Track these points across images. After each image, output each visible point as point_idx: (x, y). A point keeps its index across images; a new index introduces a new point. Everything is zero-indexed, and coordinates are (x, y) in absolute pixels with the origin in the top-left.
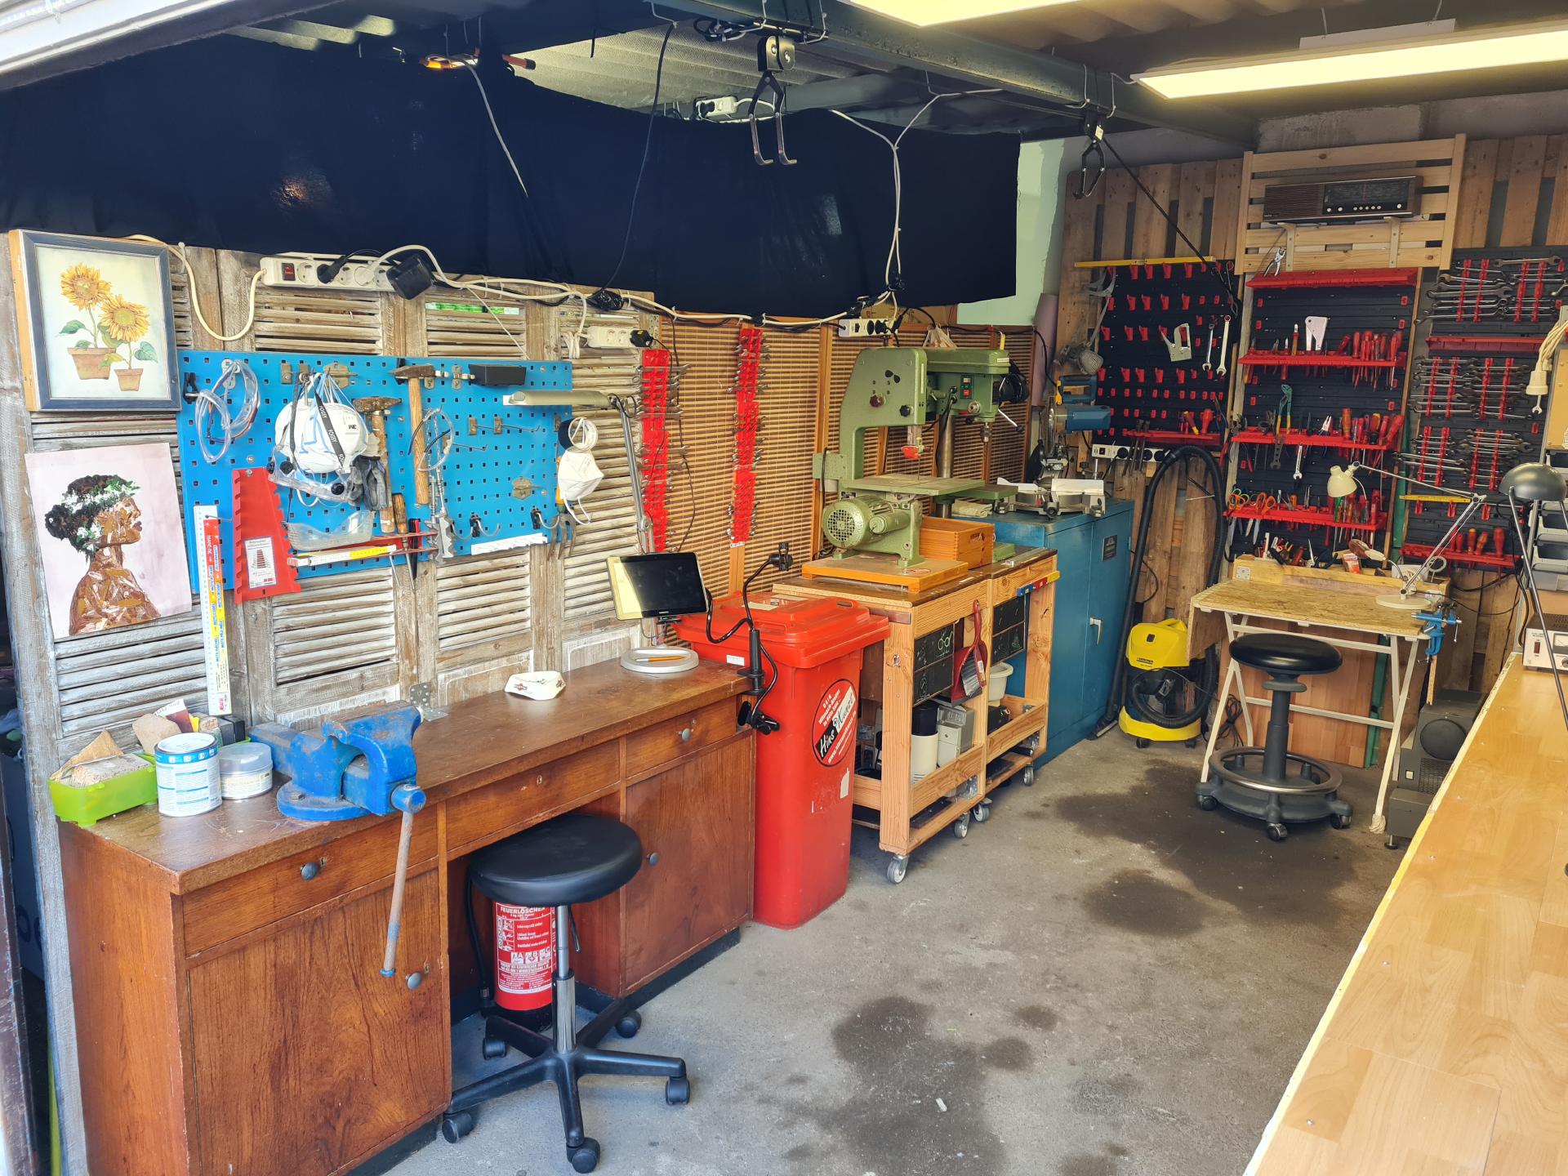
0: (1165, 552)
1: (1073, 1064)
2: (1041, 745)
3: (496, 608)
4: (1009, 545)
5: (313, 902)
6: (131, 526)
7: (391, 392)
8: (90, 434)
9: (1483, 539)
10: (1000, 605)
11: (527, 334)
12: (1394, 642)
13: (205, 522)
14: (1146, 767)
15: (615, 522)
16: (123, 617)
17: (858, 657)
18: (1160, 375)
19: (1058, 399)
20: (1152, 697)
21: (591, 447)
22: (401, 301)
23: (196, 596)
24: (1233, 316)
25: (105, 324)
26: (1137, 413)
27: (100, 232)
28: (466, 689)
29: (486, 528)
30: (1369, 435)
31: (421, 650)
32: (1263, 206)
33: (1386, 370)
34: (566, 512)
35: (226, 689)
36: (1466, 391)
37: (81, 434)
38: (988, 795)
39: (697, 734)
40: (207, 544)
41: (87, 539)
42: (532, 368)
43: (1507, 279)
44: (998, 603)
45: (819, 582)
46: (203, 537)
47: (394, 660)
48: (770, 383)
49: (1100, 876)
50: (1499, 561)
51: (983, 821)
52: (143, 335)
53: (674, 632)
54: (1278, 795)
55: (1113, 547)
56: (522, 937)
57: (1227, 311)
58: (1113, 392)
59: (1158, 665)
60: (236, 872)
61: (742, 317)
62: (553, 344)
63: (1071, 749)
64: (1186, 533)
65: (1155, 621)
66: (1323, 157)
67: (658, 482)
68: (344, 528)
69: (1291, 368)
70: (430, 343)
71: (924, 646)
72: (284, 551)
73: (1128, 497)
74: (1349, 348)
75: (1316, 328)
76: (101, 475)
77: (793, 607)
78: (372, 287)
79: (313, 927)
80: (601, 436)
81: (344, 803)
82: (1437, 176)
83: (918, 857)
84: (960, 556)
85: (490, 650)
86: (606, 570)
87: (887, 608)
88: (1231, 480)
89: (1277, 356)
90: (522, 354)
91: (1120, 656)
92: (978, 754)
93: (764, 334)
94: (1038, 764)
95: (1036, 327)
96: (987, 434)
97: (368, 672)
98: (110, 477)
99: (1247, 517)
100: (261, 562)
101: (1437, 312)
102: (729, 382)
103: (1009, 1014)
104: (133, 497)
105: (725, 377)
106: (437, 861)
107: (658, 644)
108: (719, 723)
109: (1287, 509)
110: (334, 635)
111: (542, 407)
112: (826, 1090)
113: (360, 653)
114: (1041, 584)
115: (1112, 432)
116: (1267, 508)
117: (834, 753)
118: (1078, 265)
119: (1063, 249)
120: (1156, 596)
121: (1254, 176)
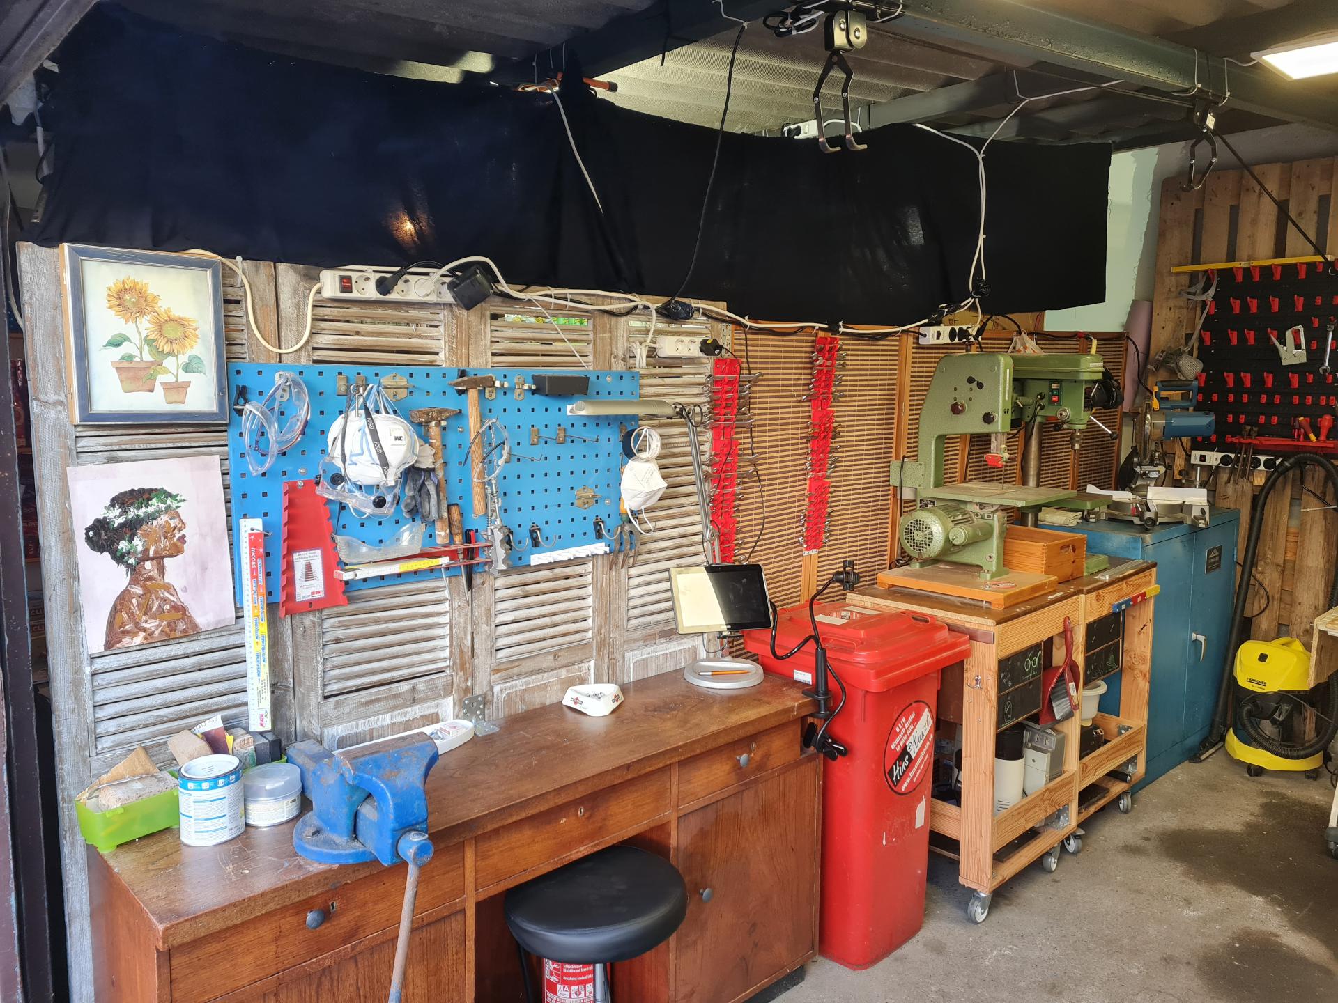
0: (1278, 565)
2: (1139, 770)
3: (557, 619)
4: (1103, 557)
5: (321, 951)
6: (175, 539)
7: (451, 402)
8: (137, 447)
10: (1094, 622)
11: (594, 344)
13: (250, 535)
14: (1265, 800)
15: (682, 530)
16: (162, 631)
17: (935, 676)
18: (1269, 379)
19: (1155, 404)
20: (1266, 722)
21: (656, 454)
22: (465, 312)
23: (239, 609)
25: (153, 337)
26: (1242, 419)
27: (156, 245)
28: (523, 701)
29: (547, 538)
31: (476, 662)
34: (630, 522)
35: (266, 704)
37: (128, 447)
38: (1080, 825)
39: (757, 758)
40: (251, 558)
41: (129, 553)
42: (598, 377)
44: (1091, 619)
45: (895, 592)
46: (248, 550)
47: (448, 672)
48: (846, 391)
51: (1075, 853)
52: (192, 347)
53: (742, 641)
55: (1217, 559)
56: (569, 969)
58: (1215, 397)
59: (1273, 687)
60: (229, 923)
61: (817, 325)
62: (620, 354)
63: (1172, 772)
64: (1302, 546)
65: (1267, 638)
67: (726, 491)
68: (398, 539)
70: (493, 354)
71: (1009, 667)
72: (333, 563)
73: (1232, 506)
76: (146, 487)
77: (864, 622)
78: (433, 298)
79: (320, 978)
80: (664, 446)
81: (356, 844)
83: (1001, 895)
84: (1049, 569)
85: (549, 661)
86: (669, 579)
87: (967, 625)
90: (588, 366)
91: (1226, 675)
92: (1069, 782)
93: (840, 342)
94: (1134, 791)
95: (1128, 333)
96: (1078, 442)
97: (420, 684)
98: (156, 490)
100: (309, 575)
102: (804, 390)
104: (178, 510)
105: (800, 385)
106: (464, 901)
107: (723, 656)
108: (782, 748)
110: (386, 647)
111: (607, 417)
113: (413, 665)
114: (1139, 599)
115: (1214, 438)
117: (908, 780)
118: (1174, 269)
119: (1158, 256)
120: (1267, 611)
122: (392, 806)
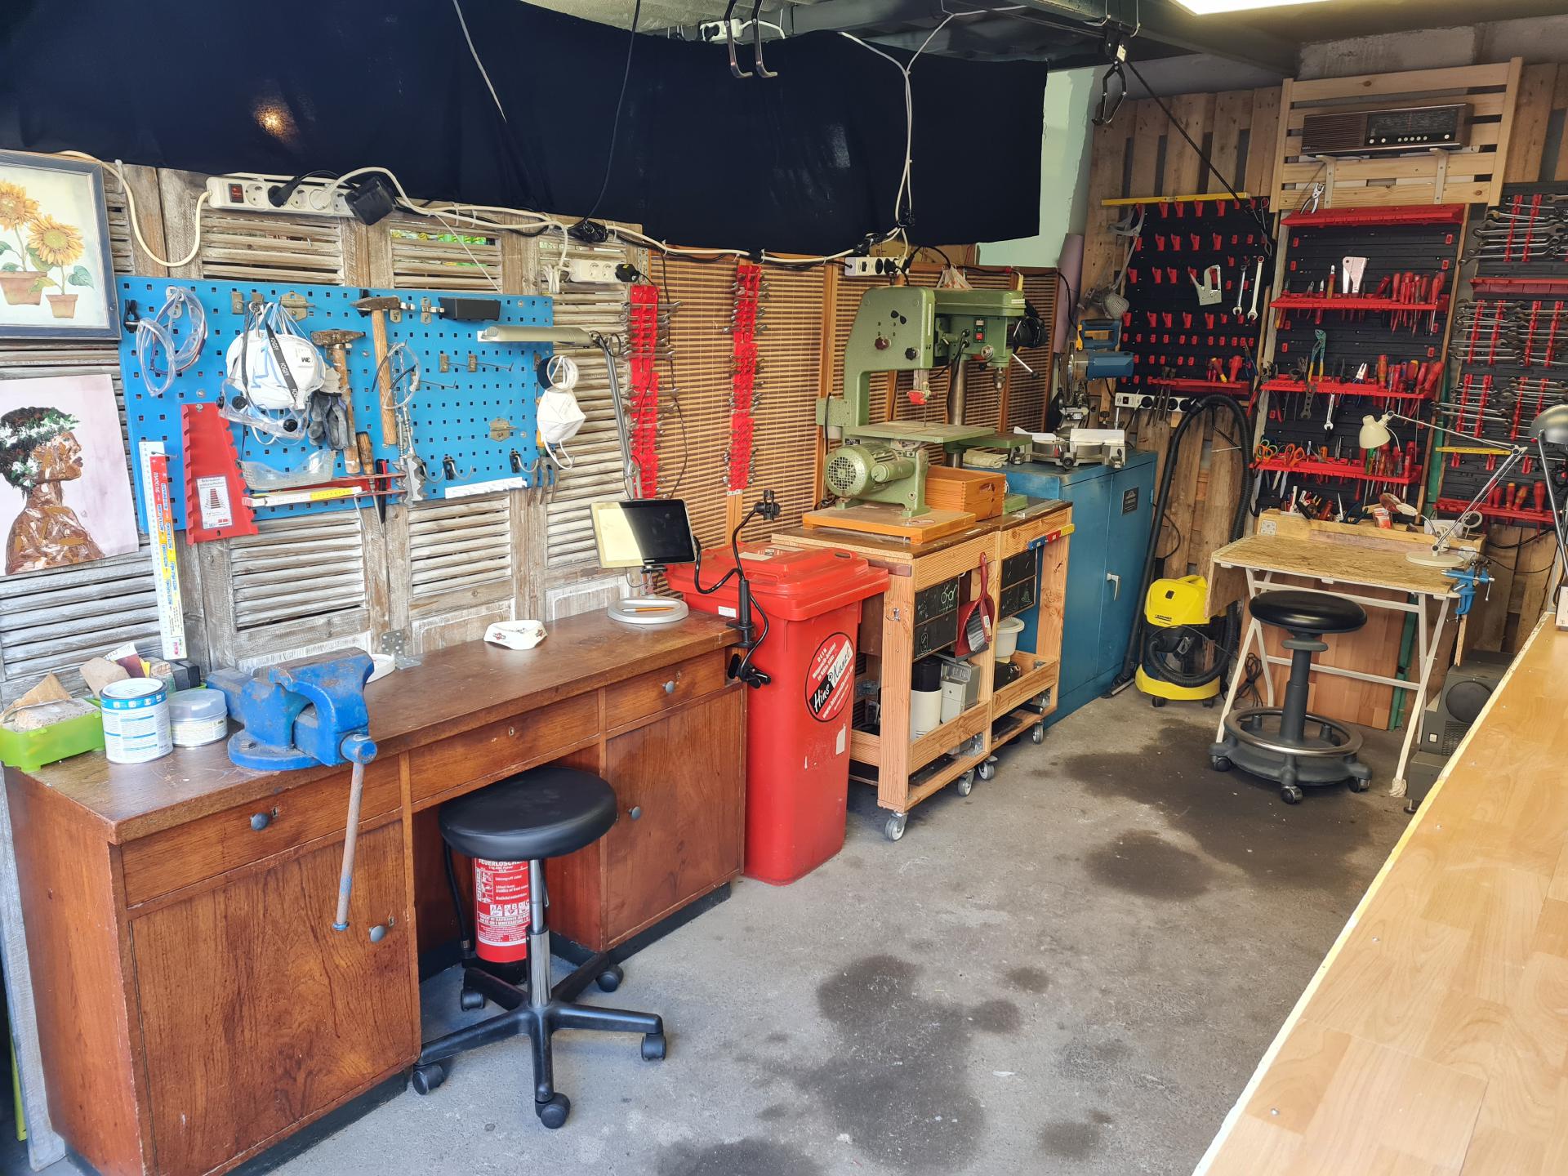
0: (1189, 506)
1: (1062, 1027)
2: (1052, 703)
3: (474, 555)
4: (1022, 496)
5: (265, 853)
6: (71, 462)
7: (354, 324)
8: (24, 363)
9: (1522, 493)
10: (1010, 559)
11: (503, 266)
12: (1422, 600)
13: (152, 458)
14: (1161, 727)
15: (602, 467)
16: (64, 556)
17: (856, 610)
18: (1188, 319)
19: (1079, 344)
20: (1170, 655)
21: (573, 386)
22: (364, 227)
23: (143, 536)
24: (1266, 256)
25: (34, 246)
26: (1163, 360)
27: (28, 145)
28: (443, 637)
29: (461, 471)
30: (1406, 382)
31: (393, 596)
32: (1301, 137)
33: (1425, 314)
34: (548, 455)
35: (180, 633)
36: (1512, 337)
37: (14, 363)
38: (993, 753)
39: (683, 686)
40: (154, 483)
41: (23, 475)
42: (509, 302)
43: (1561, 216)
44: (1007, 556)
45: (820, 532)
46: (150, 474)
47: (364, 606)
48: (770, 324)
49: (1105, 837)
50: (1539, 517)
51: (989, 779)
52: (76, 257)
53: (666, 582)
54: (1295, 757)
55: (1134, 500)
56: (502, 889)
57: (1260, 251)
58: (1139, 337)
59: (1177, 621)
60: (178, 822)
61: (739, 252)
62: (532, 278)
63: (1085, 707)
64: (1211, 486)
65: (1176, 577)
66: (1368, 84)
67: (647, 426)
68: (305, 468)
69: (1325, 311)
70: (396, 274)
71: (926, 599)
72: (239, 491)
73: (1151, 448)
74: (1388, 290)
75: (1353, 270)
76: (37, 407)
77: (787, 557)
78: (330, 212)
79: (266, 879)
80: (582, 377)
81: (295, 752)
82: (1490, 104)
83: (917, 815)
84: (968, 507)
85: (468, 598)
86: (590, 517)
87: (887, 560)
88: (1259, 431)
89: (1310, 299)
90: (498, 288)
91: (1138, 614)
92: (983, 711)
93: (763, 271)
94: (1048, 722)
95: (1060, 269)
96: (1000, 380)
97: (336, 617)
98: (47, 409)
99: (1274, 469)
100: (215, 502)
101: (1484, 252)
102: (725, 322)
103: (1000, 976)
104: (72, 431)
105: (721, 316)
106: (401, 812)
107: (647, 594)
108: (708, 677)
109: (1316, 461)
110: (298, 579)
111: (520, 344)
112: (805, 1049)
113: (329, 599)
114: (1054, 537)
115: (1137, 379)
116: (1296, 460)
117: (830, 707)
118: (1105, 203)
119: (1090, 186)
120: (1178, 552)
121: (1293, 106)
122: (333, 711)
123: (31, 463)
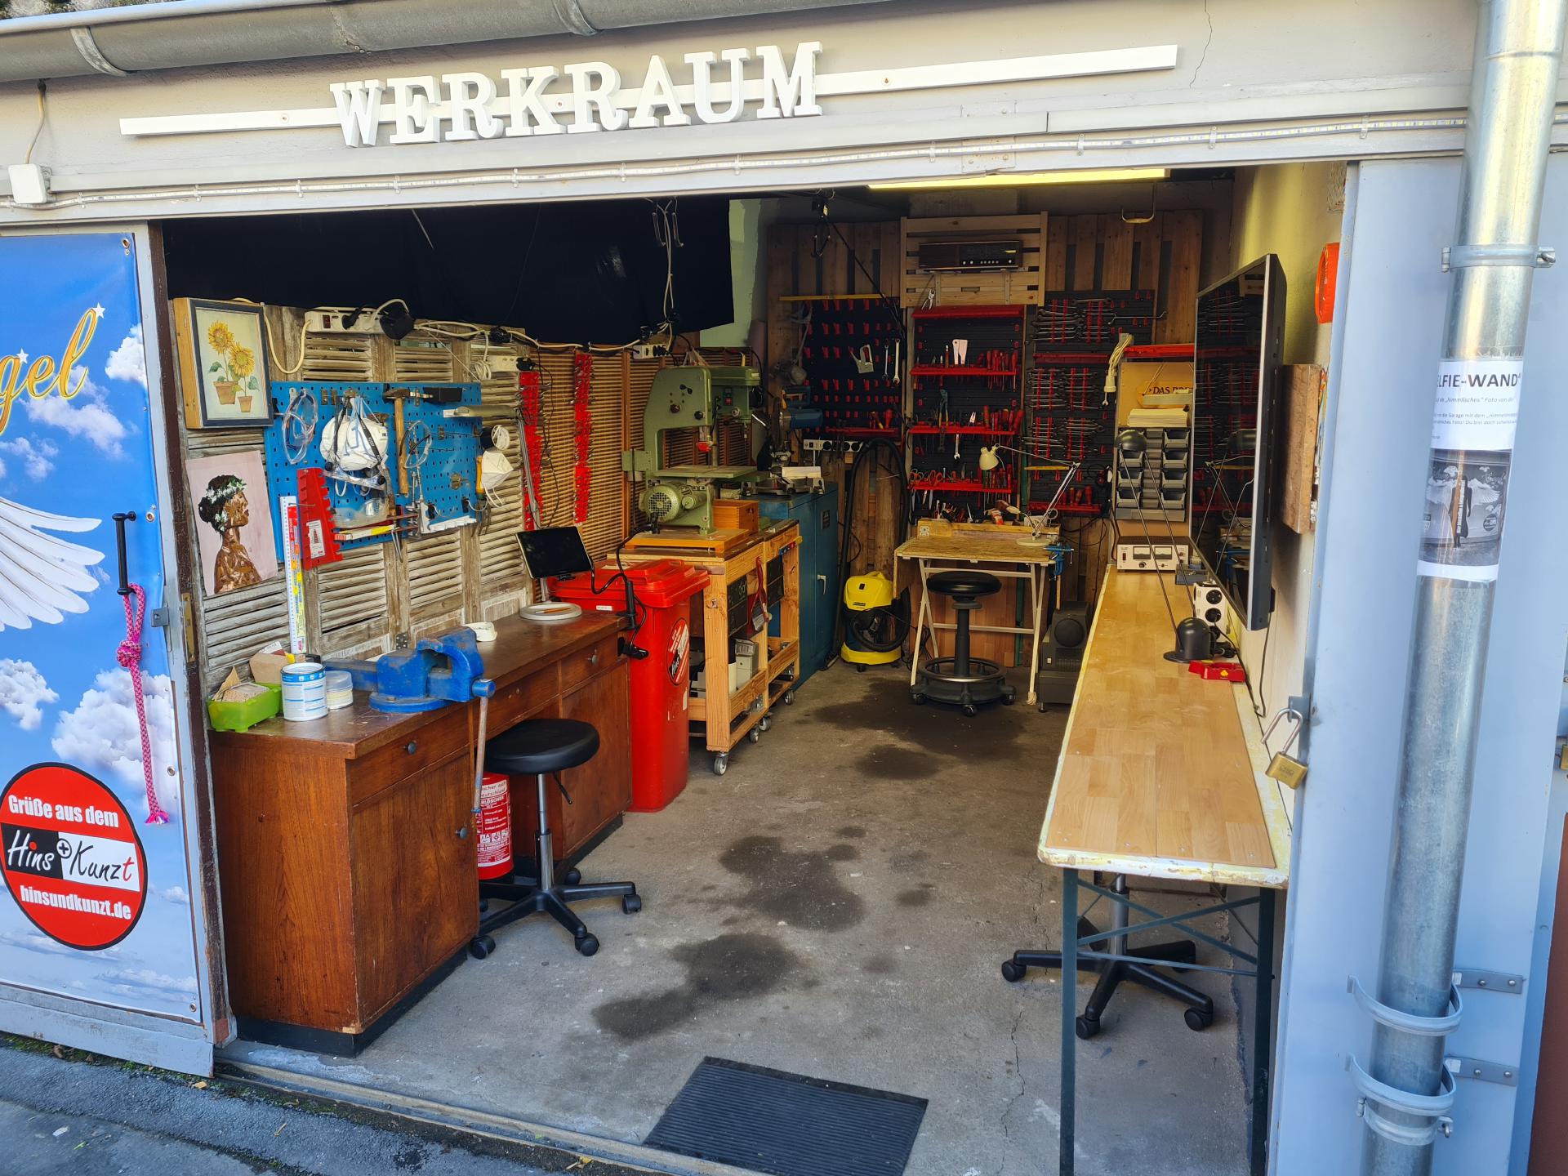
0: (865, 521)
1: (884, 851)
2: (797, 672)
3: (439, 576)
4: (767, 517)
5: (408, 773)
9: (1079, 494)
10: (771, 562)
11: (453, 362)
12: (1033, 568)
13: (288, 508)
14: (868, 685)
17: (687, 603)
18: (851, 384)
19: (784, 404)
20: (866, 632)
21: (505, 447)
22: (387, 341)
23: (282, 565)
24: (901, 339)
25: (232, 364)
26: (836, 414)
29: (437, 512)
30: (1002, 424)
31: (401, 607)
32: (917, 258)
33: (1009, 377)
34: (485, 498)
35: (303, 633)
36: (1061, 392)
37: (213, 445)
38: (770, 708)
39: (599, 659)
40: (289, 525)
42: (460, 388)
43: (1080, 313)
44: (769, 560)
45: (640, 550)
46: (287, 520)
47: (386, 615)
48: (594, 396)
49: (863, 752)
50: (1090, 509)
51: (767, 730)
52: (253, 371)
54: (967, 684)
55: (828, 520)
56: (489, 821)
57: (897, 336)
58: (818, 398)
59: (869, 606)
60: (382, 744)
61: (577, 345)
62: (468, 370)
63: (813, 676)
64: (879, 505)
65: (861, 574)
66: (956, 223)
68: (365, 512)
69: (945, 377)
71: (735, 590)
72: (328, 529)
73: (832, 480)
74: (984, 363)
75: (960, 348)
77: (640, 567)
78: (372, 331)
79: (411, 790)
80: (510, 439)
81: (429, 699)
82: (1032, 240)
83: (733, 757)
84: (741, 526)
85: (439, 608)
87: (704, 564)
88: (908, 464)
89: (935, 369)
91: (840, 603)
92: (763, 677)
93: (590, 358)
94: (796, 686)
96: (746, 432)
97: (371, 624)
99: (923, 489)
100: (316, 538)
101: (1038, 336)
102: (571, 396)
103: (833, 833)
105: (568, 392)
106: (469, 746)
107: (544, 601)
108: (608, 653)
109: (950, 481)
110: (351, 596)
111: (464, 418)
112: (731, 890)
113: (367, 610)
114: (791, 546)
115: (818, 429)
116: (937, 481)
117: (679, 675)
118: (782, 299)
119: (769, 286)
120: (860, 555)
121: (908, 235)
122: (468, 664)
123: (224, 515)
